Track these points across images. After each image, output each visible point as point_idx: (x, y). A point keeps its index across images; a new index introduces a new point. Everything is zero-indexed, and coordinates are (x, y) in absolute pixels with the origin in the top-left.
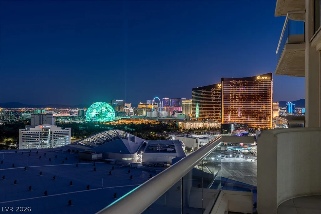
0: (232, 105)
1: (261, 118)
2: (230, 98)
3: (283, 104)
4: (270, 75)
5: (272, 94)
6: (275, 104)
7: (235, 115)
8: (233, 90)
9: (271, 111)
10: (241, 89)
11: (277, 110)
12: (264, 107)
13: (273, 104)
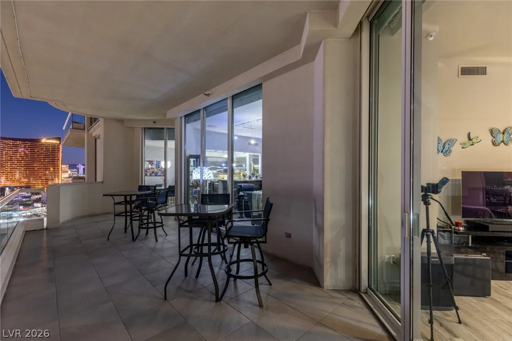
0: (7, 167)
1: (47, 180)
2: (4, 159)
3: (72, 166)
4: (59, 139)
5: (60, 157)
6: (65, 166)
7: (11, 177)
8: (8, 150)
9: (60, 173)
10: (20, 150)
11: (67, 172)
12: (51, 169)
13: (62, 166)
